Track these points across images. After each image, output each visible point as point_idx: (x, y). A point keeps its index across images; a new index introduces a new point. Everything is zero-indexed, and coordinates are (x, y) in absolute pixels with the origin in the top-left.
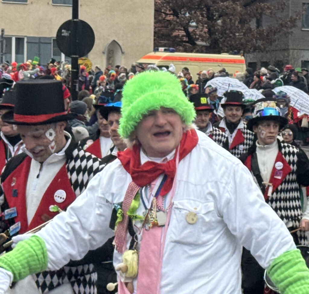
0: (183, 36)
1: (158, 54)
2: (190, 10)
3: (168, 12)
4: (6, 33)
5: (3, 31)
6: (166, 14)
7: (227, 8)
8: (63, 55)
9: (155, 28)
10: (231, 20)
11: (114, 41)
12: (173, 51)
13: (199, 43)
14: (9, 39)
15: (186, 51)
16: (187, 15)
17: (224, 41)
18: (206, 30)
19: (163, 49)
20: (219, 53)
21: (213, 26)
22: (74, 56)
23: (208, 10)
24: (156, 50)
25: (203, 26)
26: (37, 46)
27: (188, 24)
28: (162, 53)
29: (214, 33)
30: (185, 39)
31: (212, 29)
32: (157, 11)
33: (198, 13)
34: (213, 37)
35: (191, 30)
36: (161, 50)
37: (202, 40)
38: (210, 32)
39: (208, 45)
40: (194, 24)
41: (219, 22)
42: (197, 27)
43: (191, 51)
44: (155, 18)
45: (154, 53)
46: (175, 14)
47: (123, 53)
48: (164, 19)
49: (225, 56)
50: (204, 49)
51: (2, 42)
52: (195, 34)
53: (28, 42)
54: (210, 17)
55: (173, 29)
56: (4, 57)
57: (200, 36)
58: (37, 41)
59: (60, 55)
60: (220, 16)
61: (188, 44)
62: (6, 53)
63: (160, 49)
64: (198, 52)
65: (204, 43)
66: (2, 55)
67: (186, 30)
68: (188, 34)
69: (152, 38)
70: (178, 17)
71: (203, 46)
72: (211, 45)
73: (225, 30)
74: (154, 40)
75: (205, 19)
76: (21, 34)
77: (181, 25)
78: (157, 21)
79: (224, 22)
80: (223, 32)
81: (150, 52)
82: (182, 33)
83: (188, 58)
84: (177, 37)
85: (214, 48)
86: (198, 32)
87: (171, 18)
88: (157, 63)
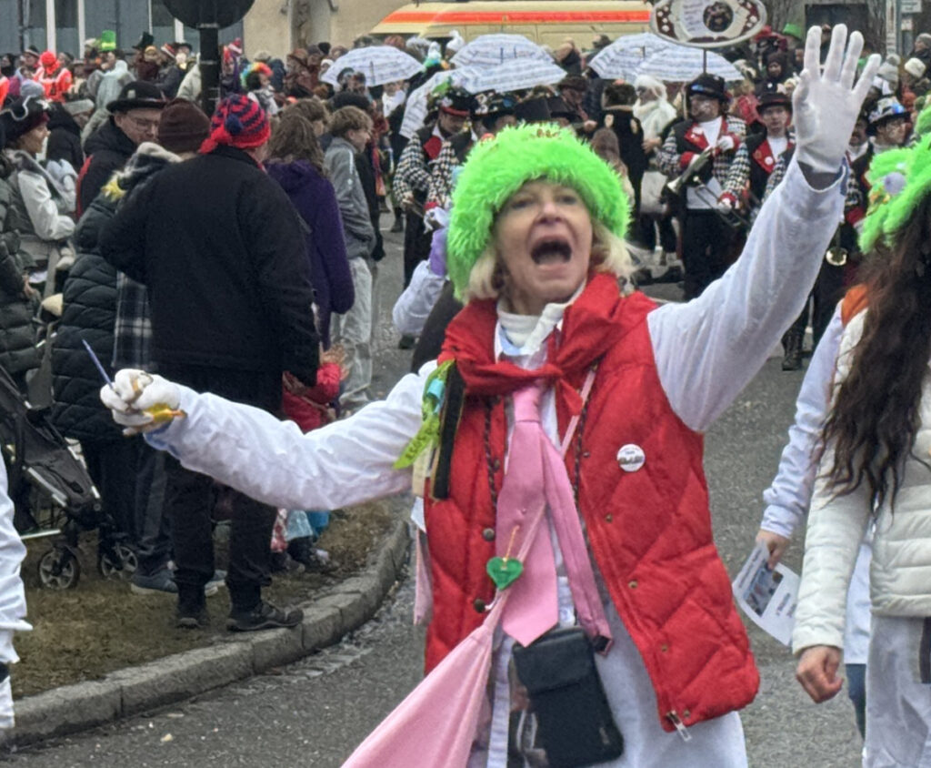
1: (424, 7)
8: (179, 25)
22: (208, 26)
28: (435, 4)
45: (414, 6)
47: (333, 9)
56: (26, 37)
59: (172, 25)
62: (30, 27)
66: (22, 31)
81: (405, 4)
83: (504, 14)
88: (424, 30)
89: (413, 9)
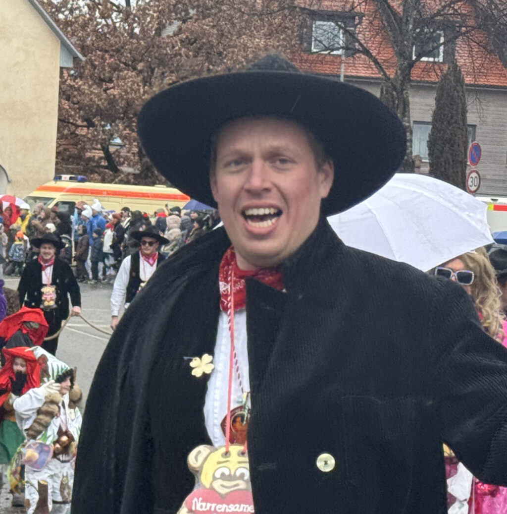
0: (101, 158)
1: (60, 184)
3: (79, 122)
6: (77, 126)
9: (59, 146)
12: (83, 181)
13: (125, 169)
15: (103, 181)
16: (108, 127)
18: (135, 150)
19: (68, 176)
20: (153, 184)
24: (58, 178)
25: (131, 144)
27: (108, 142)
28: (66, 182)
30: (104, 163)
32: (63, 121)
34: (145, 160)
35: (112, 149)
36: (65, 178)
37: (129, 165)
38: (141, 154)
39: (137, 172)
42: (121, 146)
43: (110, 182)
44: (59, 131)
45: (54, 182)
47: (9, 181)
49: (161, 189)
50: (131, 178)
52: (119, 156)
55: (85, 149)
57: (126, 158)
61: (107, 170)
63: (64, 176)
64: (121, 182)
65: (130, 170)
67: (105, 150)
68: (108, 156)
69: (54, 160)
71: (129, 174)
72: (141, 172)
74: (57, 163)
75: (135, 135)
78: (61, 136)
81: (49, 181)
82: (101, 154)
83: (104, 191)
84: (91, 159)
85: (146, 177)
86: (123, 152)
87: (84, 131)
88: (58, 197)
89: (52, 184)
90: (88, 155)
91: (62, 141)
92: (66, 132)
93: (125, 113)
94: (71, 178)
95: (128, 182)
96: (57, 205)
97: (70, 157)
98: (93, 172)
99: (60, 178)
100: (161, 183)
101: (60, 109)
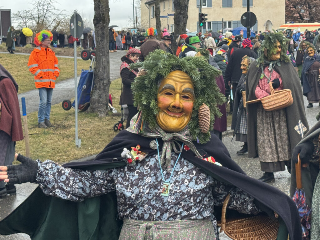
0: (298, 16)
1: (287, 24)
2: (301, 5)
3: (291, 7)
4: (224, 20)
5: (223, 19)
6: (291, 8)
7: (317, 3)
9: (286, 14)
10: (319, 8)
11: (269, 21)
12: (293, 23)
13: (305, 19)
14: (225, 23)
15: (299, 23)
16: (300, 7)
17: (316, 17)
18: (308, 13)
19: (289, 22)
20: (314, 22)
21: (311, 11)
22: (248, 27)
23: (309, 4)
24: (286, 23)
25: (307, 11)
26: (237, 24)
27: (300, 12)
28: (289, 24)
29: (312, 14)
30: (299, 18)
31: (311, 12)
32: (287, 7)
33: (304, 6)
34: (311, 16)
35: (301, 13)
37: (307, 18)
38: (310, 14)
39: (309, 19)
40: (303, 11)
41: (314, 9)
42: (304, 12)
43: (301, 23)
44: (286, 10)
46: (295, 7)
47: (272, 25)
48: (290, 10)
49: (316, 23)
50: (307, 21)
51: (222, 24)
52: (303, 15)
53: (233, 23)
54: (310, 8)
55: (294, 14)
57: (305, 16)
58: (237, 22)
60: (314, 7)
61: (300, 20)
63: (288, 22)
64: (304, 22)
65: (307, 19)
67: (299, 14)
68: (300, 15)
69: (285, 18)
70: (296, 9)
71: (307, 20)
72: (310, 19)
73: (316, 13)
74: (286, 19)
75: (308, 9)
76: (230, 20)
77: (297, 12)
78: (286, 11)
79: (316, 10)
80: (315, 13)
81: (284, 24)
82: (298, 15)
83: (300, 25)
84: (295, 17)
85: (312, 20)
86: (305, 14)
87: (293, 9)
88: (287, 28)
89: (285, 25)
90: (294, 16)
91: (287, 12)
92: (288, 10)
93: (305, 3)
94: (290, 23)
95: (306, 22)
96: (286, 31)
97: (289, 17)
98: (296, 20)
99: (287, 23)
100: (316, 22)
101: (286, 3)
